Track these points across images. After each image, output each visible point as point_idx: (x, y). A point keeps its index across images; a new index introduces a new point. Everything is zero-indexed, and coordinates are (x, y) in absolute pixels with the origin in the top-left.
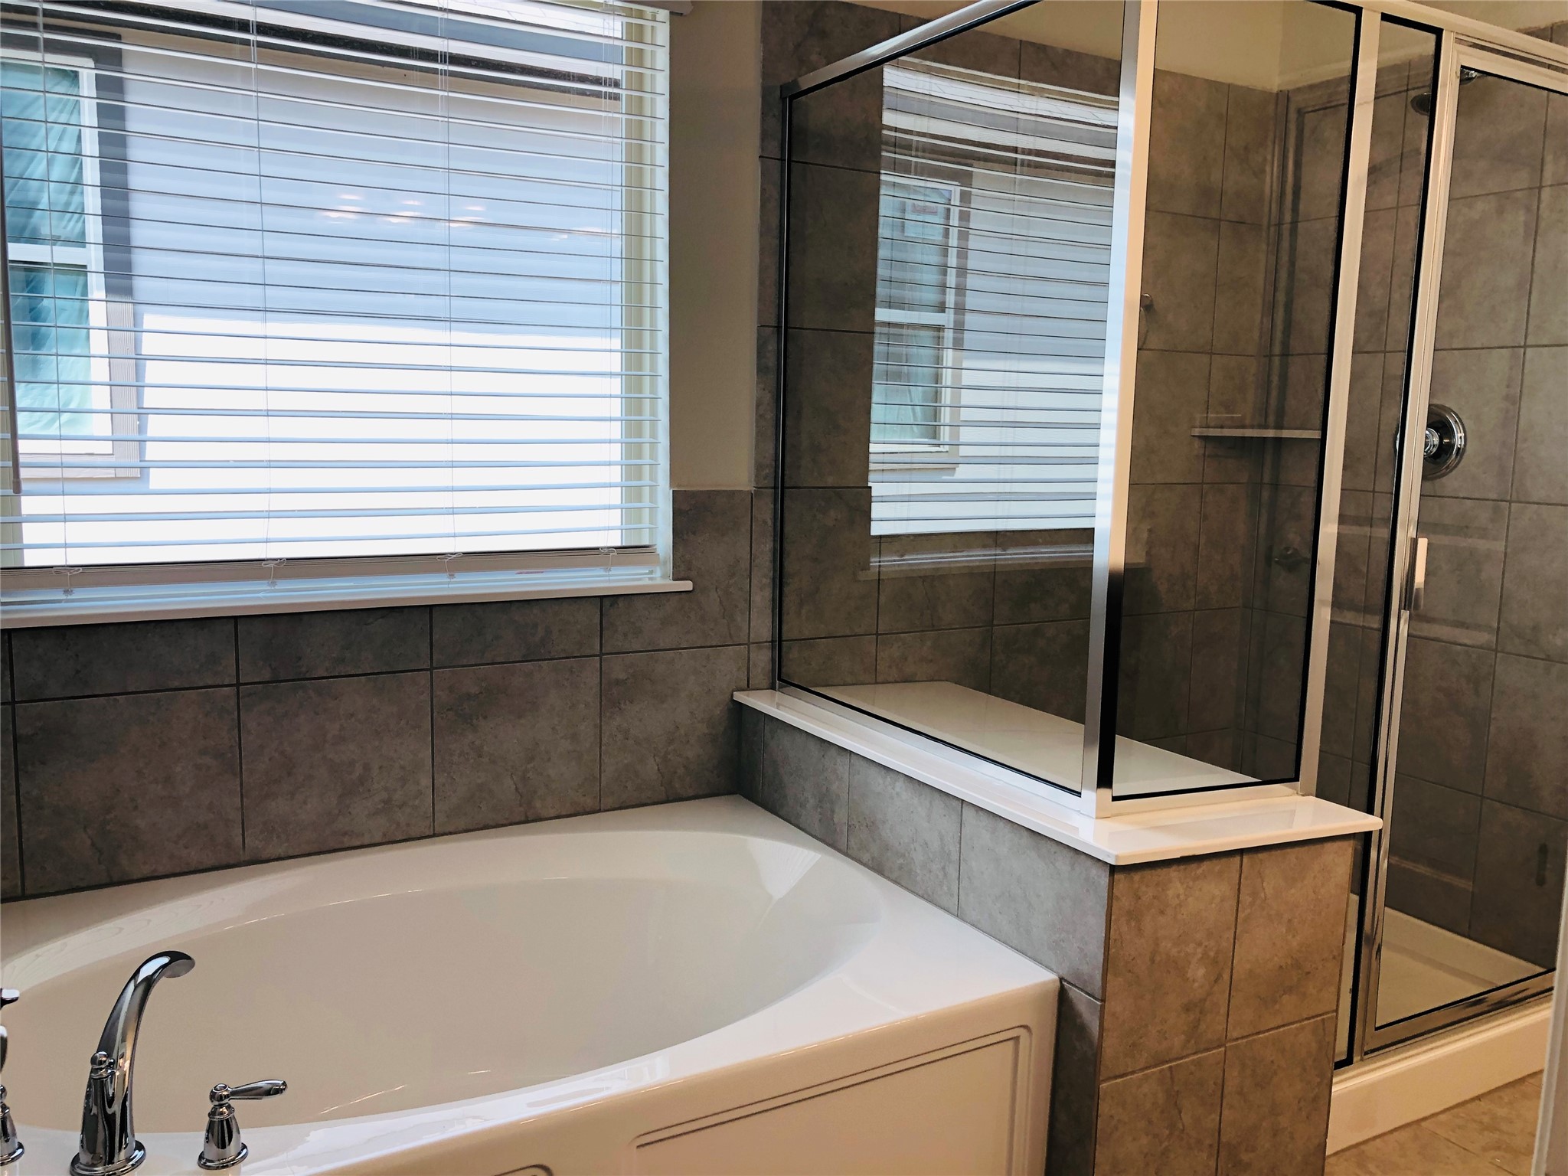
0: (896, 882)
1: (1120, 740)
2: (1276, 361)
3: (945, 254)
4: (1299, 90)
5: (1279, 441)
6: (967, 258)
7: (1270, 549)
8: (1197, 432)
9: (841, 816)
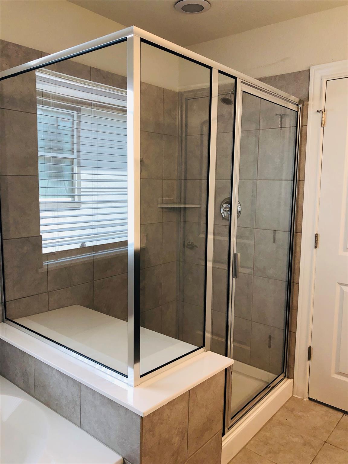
0: (55, 410)
1: (142, 328)
2: (183, 181)
3: (73, 131)
4: (185, 92)
5: (185, 208)
6: (80, 133)
7: (184, 242)
8: (159, 206)
9: (31, 381)
